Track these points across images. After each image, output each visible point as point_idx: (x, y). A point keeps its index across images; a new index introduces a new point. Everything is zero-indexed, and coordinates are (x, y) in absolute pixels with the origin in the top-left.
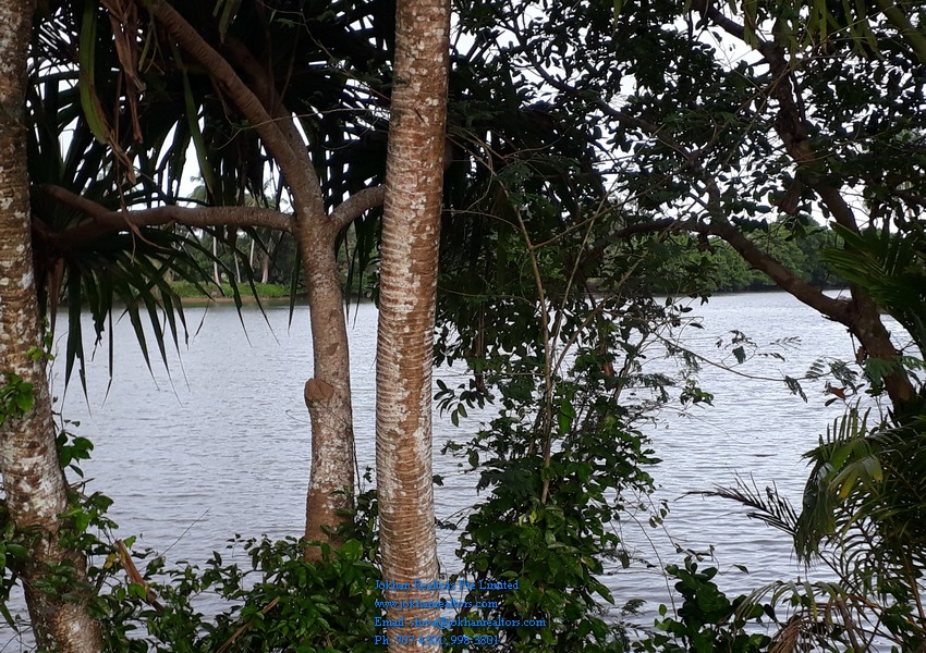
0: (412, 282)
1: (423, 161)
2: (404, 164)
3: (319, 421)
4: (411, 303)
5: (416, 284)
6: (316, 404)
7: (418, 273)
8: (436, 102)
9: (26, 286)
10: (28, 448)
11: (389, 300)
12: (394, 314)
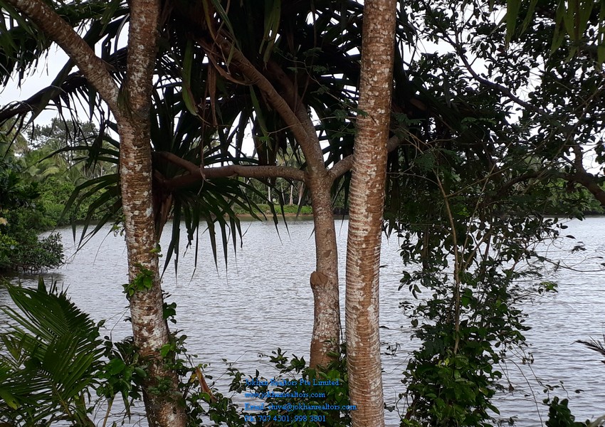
0: (367, 218)
1: (375, 146)
2: (364, 148)
3: (319, 297)
4: (367, 230)
5: (370, 219)
6: (317, 287)
7: (371, 212)
8: (383, 111)
9: (148, 216)
10: (147, 310)
11: (354, 228)
12: (357, 236)
